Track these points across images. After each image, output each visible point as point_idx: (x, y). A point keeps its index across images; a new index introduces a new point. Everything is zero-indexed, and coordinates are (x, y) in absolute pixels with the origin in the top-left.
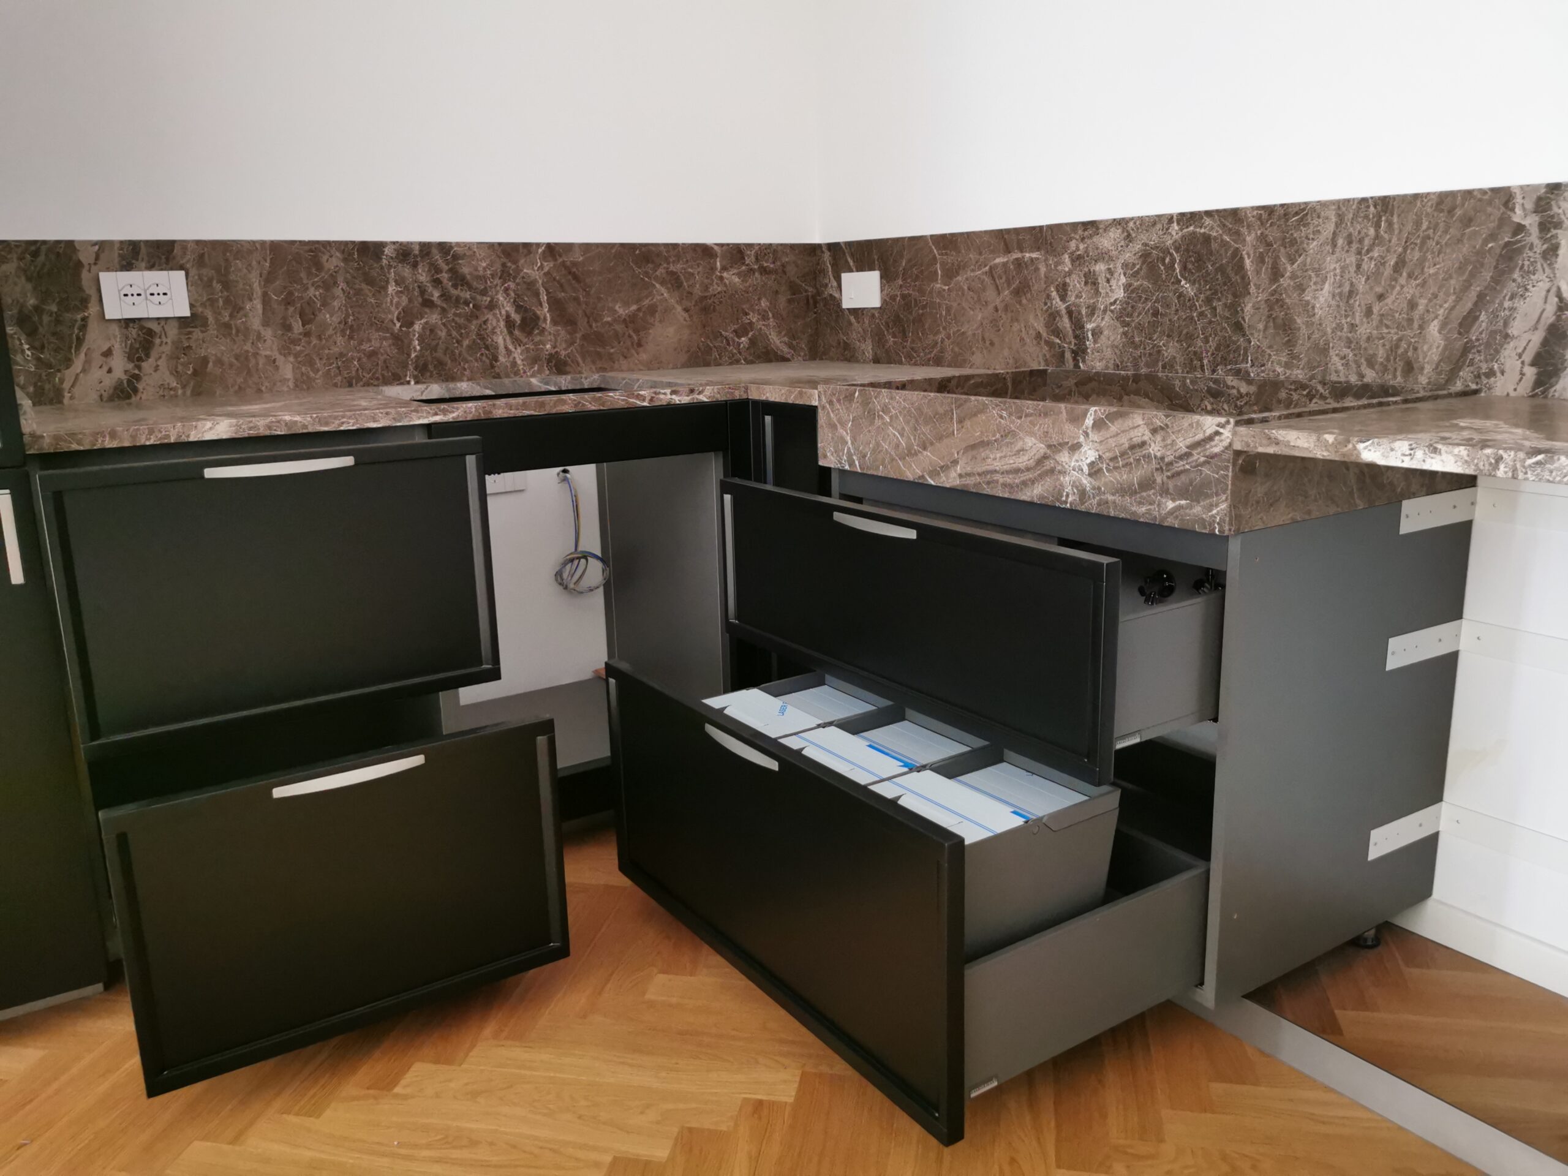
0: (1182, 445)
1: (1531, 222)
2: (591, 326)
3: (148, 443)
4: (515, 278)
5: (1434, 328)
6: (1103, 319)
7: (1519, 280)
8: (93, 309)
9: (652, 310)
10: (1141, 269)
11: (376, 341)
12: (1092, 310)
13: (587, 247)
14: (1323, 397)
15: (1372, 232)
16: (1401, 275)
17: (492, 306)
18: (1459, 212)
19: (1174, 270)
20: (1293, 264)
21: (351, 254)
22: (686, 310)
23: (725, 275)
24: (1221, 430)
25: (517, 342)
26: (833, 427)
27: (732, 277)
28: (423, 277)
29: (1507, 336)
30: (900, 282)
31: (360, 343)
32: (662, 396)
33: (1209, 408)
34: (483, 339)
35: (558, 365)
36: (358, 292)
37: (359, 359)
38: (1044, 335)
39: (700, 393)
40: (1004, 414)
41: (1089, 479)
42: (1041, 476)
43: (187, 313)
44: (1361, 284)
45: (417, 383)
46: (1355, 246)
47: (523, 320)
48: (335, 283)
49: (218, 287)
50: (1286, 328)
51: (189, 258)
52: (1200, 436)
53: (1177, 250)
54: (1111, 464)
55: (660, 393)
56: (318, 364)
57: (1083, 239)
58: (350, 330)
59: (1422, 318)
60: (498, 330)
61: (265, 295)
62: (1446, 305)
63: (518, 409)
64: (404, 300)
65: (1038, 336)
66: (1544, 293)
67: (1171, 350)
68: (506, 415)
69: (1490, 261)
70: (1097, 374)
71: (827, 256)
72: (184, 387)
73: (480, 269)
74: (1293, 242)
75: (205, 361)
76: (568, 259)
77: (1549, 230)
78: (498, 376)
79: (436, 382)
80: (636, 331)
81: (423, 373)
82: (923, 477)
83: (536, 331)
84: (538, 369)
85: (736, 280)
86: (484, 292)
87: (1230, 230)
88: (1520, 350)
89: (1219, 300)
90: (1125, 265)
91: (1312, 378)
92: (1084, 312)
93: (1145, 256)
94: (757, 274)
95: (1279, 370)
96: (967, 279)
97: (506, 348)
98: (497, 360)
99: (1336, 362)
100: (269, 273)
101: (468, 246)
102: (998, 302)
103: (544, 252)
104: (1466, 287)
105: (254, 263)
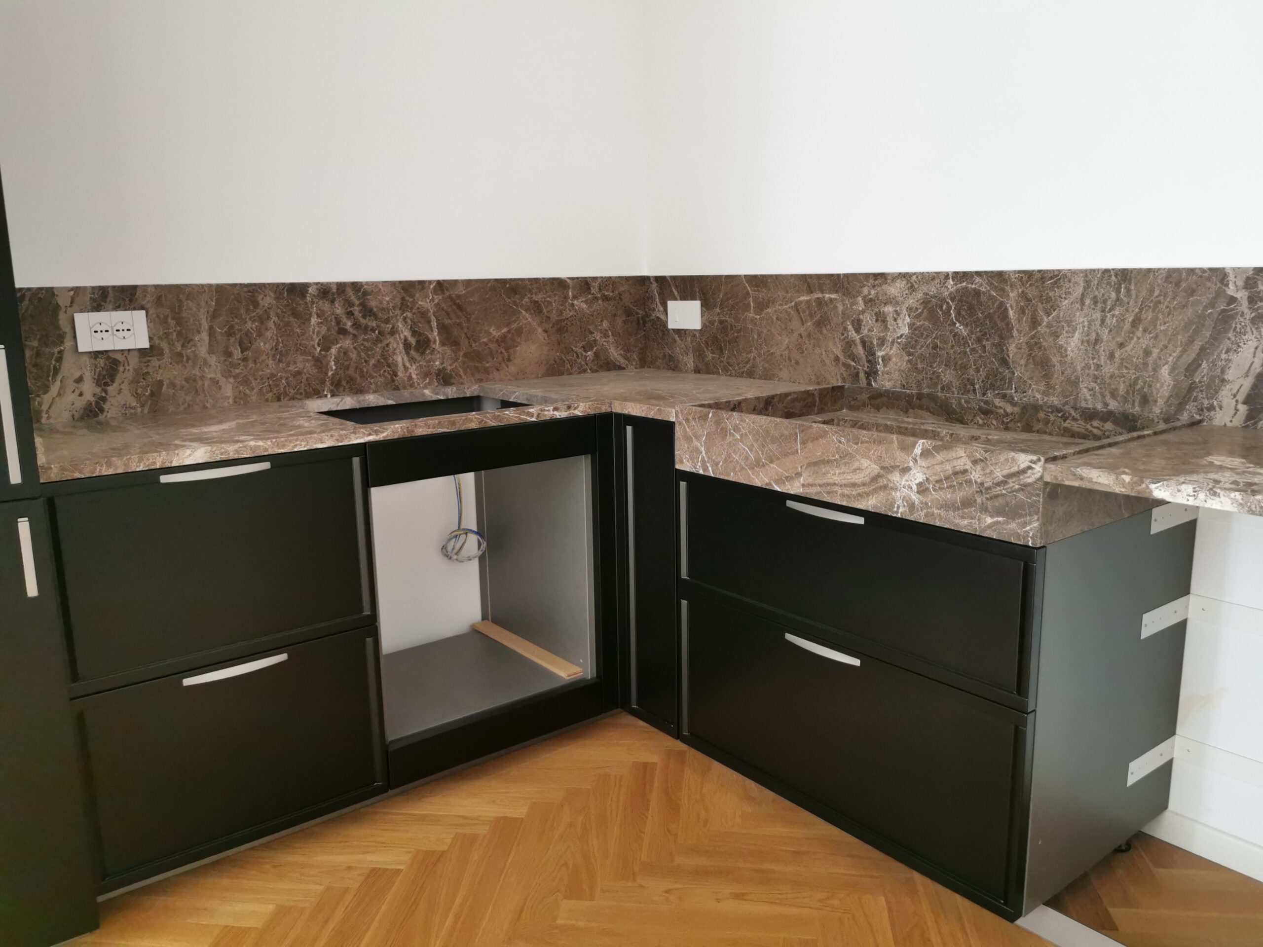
0: (999, 474)
1: (1242, 295)
2: (471, 346)
3: (138, 470)
4: (411, 309)
5: (1165, 371)
6: (891, 349)
7: (1233, 339)
8: (68, 344)
9: (519, 331)
10: (922, 312)
11: (302, 363)
12: (882, 342)
13: (468, 283)
14: (1074, 419)
15: (1113, 295)
16: (1138, 330)
17: (393, 332)
18: (1184, 285)
19: (950, 315)
20: (1049, 316)
21: (281, 294)
22: (545, 331)
23: (575, 302)
24: (1033, 466)
25: (412, 360)
26: (688, 439)
27: (580, 304)
28: (339, 310)
29: (1223, 380)
30: (718, 310)
31: (288, 365)
32: (546, 413)
33: (981, 422)
34: (385, 359)
35: (445, 379)
36: (288, 324)
37: (287, 379)
38: (842, 358)
39: (575, 409)
40: (843, 439)
41: (918, 495)
42: (875, 491)
43: (146, 344)
44: (1105, 334)
45: (332, 396)
46: (1100, 305)
47: (418, 342)
48: (269, 318)
49: (172, 323)
50: (1043, 365)
51: (148, 300)
52: (1015, 469)
53: (953, 300)
54: (937, 485)
55: (544, 410)
56: (254, 383)
57: (874, 286)
58: (280, 355)
59: (1155, 363)
60: (397, 351)
61: (211, 328)
62: (1175, 355)
63: (434, 428)
64: (324, 329)
65: (837, 359)
66: (1252, 350)
67: (948, 376)
68: (425, 433)
69: (1209, 323)
70: (887, 391)
71: (655, 285)
72: (142, 406)
73: (385, 302)
74: (1049, 299)
75: (160, 383)
76: (454, 293)
77: (1256, 303)
78: (397, 388)
79: (348, 395)
80: (507, 349)
81: (337, 388)
82: (770, 484)
83: (428, 351)
84: (429, 383)
85: (584, 306)
86: (387, 321)
87: (996, 287)
88: (1234, 391)
89: (988, 340)
90: (910, 309)
91: (1066, 403)
92: (875, 342)
93: (925, 303)
94: (600, 302)
95: (1038, 396)
96: (776, 311)
97: (404, 365)
98: (396, 375)
99: (1085, 393)
100: (215, 310)
101: (375, 284)
102: (802, 331)
103: (435, 287)
104: (1191, 341)
105: (203, 303)
